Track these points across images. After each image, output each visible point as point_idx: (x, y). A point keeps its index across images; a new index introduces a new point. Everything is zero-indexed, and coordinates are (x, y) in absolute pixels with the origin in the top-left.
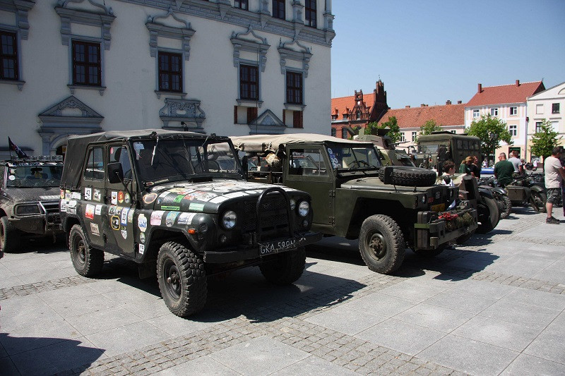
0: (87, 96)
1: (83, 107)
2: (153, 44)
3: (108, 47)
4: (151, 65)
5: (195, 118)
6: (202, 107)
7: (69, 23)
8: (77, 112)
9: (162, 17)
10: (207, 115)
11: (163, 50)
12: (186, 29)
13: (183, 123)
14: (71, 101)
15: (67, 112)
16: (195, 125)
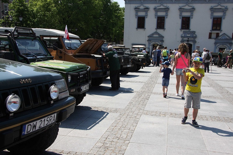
0: (160, 31)
1: (159, 34)
2: (180, 15)
3: (167, 18)
4: (179, 21)
5: (193, 37)
6: (196, 33)
7: (157, 12)
8: (157, 36)
9: (184, 6)
10: (198, 36)
11: (184, 16)
12: (192, 9)
13: (188, 39)
14: (156, 33)
15: (155, 36)
16: (193, 39)
